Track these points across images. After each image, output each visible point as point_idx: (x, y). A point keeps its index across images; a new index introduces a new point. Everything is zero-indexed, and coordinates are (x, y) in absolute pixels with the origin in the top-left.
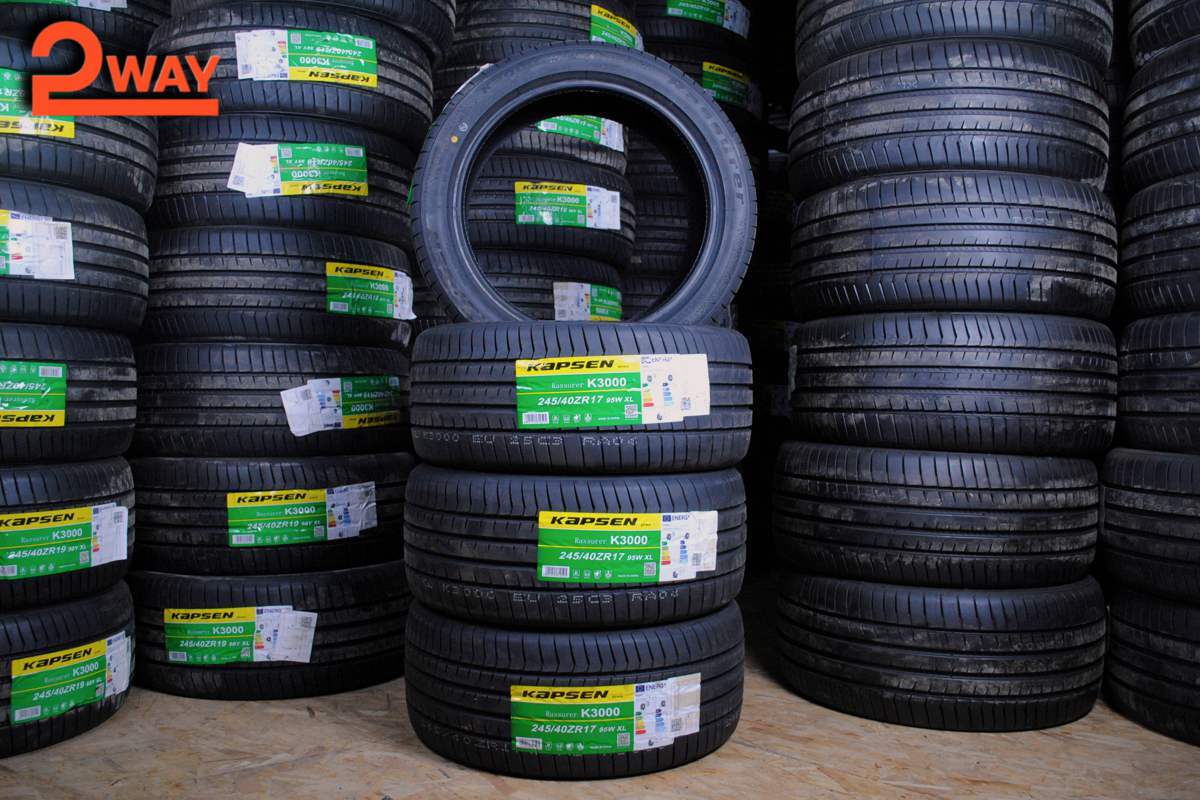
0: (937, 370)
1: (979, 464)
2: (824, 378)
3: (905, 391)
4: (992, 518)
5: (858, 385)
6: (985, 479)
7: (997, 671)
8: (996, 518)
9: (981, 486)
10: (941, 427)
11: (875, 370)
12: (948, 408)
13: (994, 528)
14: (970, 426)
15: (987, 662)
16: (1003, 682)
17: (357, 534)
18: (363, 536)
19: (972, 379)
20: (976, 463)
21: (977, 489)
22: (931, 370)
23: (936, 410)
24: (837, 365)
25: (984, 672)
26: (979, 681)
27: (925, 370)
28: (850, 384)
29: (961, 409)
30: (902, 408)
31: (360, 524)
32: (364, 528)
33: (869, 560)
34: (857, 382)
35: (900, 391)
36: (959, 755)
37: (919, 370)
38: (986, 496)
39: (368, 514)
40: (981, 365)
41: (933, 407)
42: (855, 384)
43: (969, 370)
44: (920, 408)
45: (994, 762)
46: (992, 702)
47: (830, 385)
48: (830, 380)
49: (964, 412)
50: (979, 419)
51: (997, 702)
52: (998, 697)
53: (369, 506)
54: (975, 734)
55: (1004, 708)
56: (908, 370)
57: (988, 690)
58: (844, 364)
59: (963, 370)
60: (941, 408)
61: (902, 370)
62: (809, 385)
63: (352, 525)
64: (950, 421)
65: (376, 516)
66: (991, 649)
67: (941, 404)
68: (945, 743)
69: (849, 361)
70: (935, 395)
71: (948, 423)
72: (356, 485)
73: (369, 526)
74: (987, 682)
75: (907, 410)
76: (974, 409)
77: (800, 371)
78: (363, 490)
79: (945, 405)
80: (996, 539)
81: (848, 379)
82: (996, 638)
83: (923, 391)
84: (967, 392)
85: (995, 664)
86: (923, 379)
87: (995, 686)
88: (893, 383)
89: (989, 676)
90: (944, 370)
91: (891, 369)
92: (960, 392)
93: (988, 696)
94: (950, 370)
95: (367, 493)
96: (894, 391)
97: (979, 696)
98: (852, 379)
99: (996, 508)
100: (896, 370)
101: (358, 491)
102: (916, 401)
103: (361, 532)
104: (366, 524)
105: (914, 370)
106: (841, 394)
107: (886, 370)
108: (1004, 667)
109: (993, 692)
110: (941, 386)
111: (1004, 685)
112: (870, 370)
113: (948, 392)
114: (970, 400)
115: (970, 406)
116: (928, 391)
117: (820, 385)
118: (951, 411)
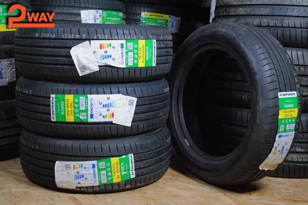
0: (284, 7)
1: (300, 53)
2: (229, 11)
3: (268, 17)
4: (304, 79)
5: (246, 14)
6: (302, 60)
7: (302, 151)
8: (306, 79)
9: (300, 64)
10: (284, 35)
11: (254, 6)
12: (288, 26)
13: (305, 84)
14: (297, 35)
15: (298, 146)
16: (304, 156)
17: (6, 84)
18: (9, 85)
19: (300, 12)
20: (299, 53)
21: (298, 65)
22: (281, 7)
23: (282, 27)
24: (236, 4)
25: (296, 151)
26: (294, 155)
27: (278, 7)
28: (242, 13)
29: (294, 26)
30: (266, 25)
31: (8, 79)
32: (9, 81)
33: (247, 99)
34: (245, 12)
35: (265, 17)
36: (286, 189)
37: (275, 6)
38: (302, 69)
39: (11, 74)
40: (305, 4)
41: (281, 25)
42: (244, 14)
43: (299, 7)
44: (274, 25)
45: (301, 192)
46: (299, 165)
47: (232, 14)
48: (232, 11)
49: (295, 27)
50: (302, 31)
51: (301, 165)
52: (302, 162)
53: (12, 71)
54: (291, 179)
55: (304, 167)
56: (270, 6)
57: (298, 159)
58: (239, 4)
59: (296, 7)
60: (284, 26)
61: (267, 6)
62: (222, 15)
63: (4, 80)
64: (288, 32)
65: (15, 76)
66: (300, 140)
67: (285, 23)
68: (278, 183)
69: (242, 2)
70: (282, 19)
71: (287, 33)
72: (5, 60)
73: (12, 81)
74: (297, 155)
75: (268, 26)
76: (300, 26)
77: (217, 8)
78: (9, 62)
79: (286, 24)
80: (305, 89)
81: (241, 11)
82: (303, 135)
83: (276, 17)
84: (297, 18)
85: (302, 148)
86: (277, 11)
87: (301, 157)
88: (263, 13)
89: (298, 152)
90: (287, 7)
91: (262, 6)
92: (294, 18)
93: (297, 162)
94: (290, 7)
95: (11, 64)
96: (263, 17)
97: (294, 162)
98: (243, 11)
99: (306, 74)
100: (265, 6)
101: (6, 63)
102: (273, 22)
103: (9, 83)
104: (11, 79)
105: (273, 6)
106: (237, 19)
107: (259, 6)
108: (305, 149)
109: (300, 160)
110: (285, 14)
111: (305, 157)
112: (252, 6)
113: (288, 18)
114: (298, 22)
115: (298, 25)
116: (279, 17)
117: (227, 14)
118: (289, 27)
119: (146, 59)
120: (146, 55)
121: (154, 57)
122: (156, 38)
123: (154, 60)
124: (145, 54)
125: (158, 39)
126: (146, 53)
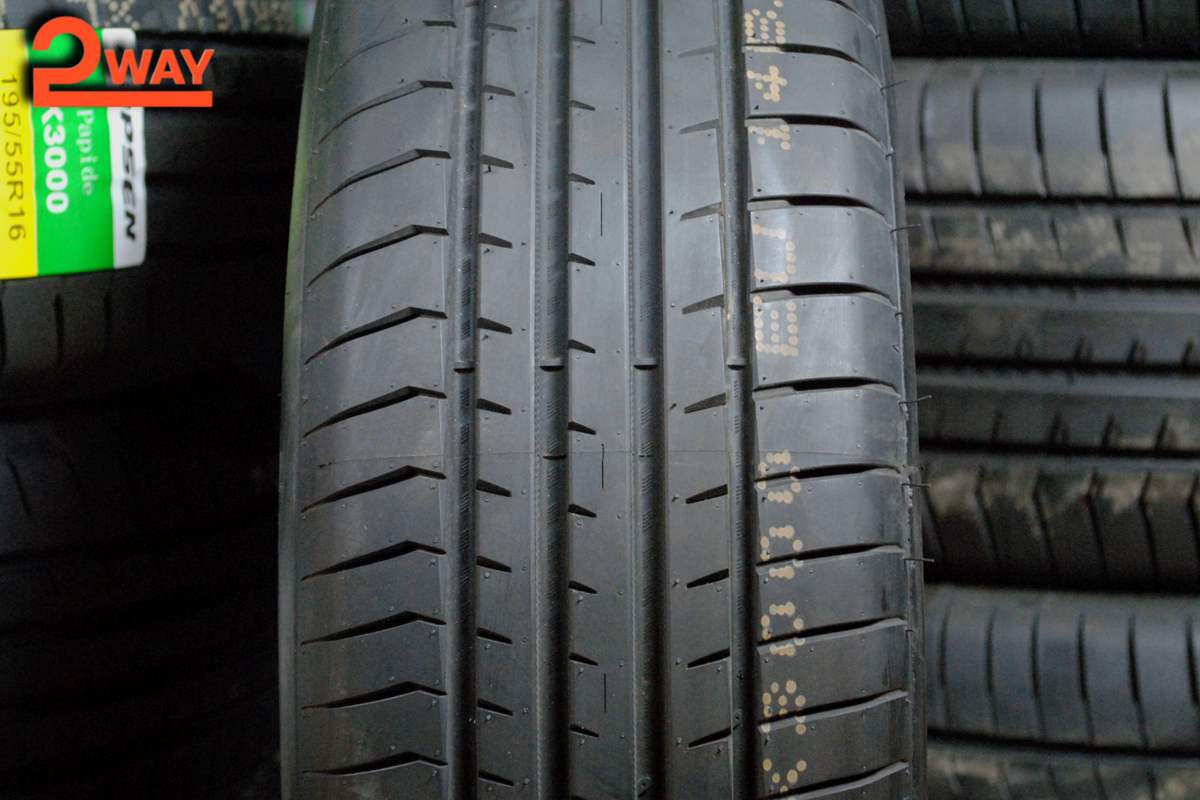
119: (42, 210)
120: (42, 171)
121: (128, 185)
122: (137, 12)
123: (130, 216)
124: (28, 157)
125: (151, 22)
126: (40, 147)
